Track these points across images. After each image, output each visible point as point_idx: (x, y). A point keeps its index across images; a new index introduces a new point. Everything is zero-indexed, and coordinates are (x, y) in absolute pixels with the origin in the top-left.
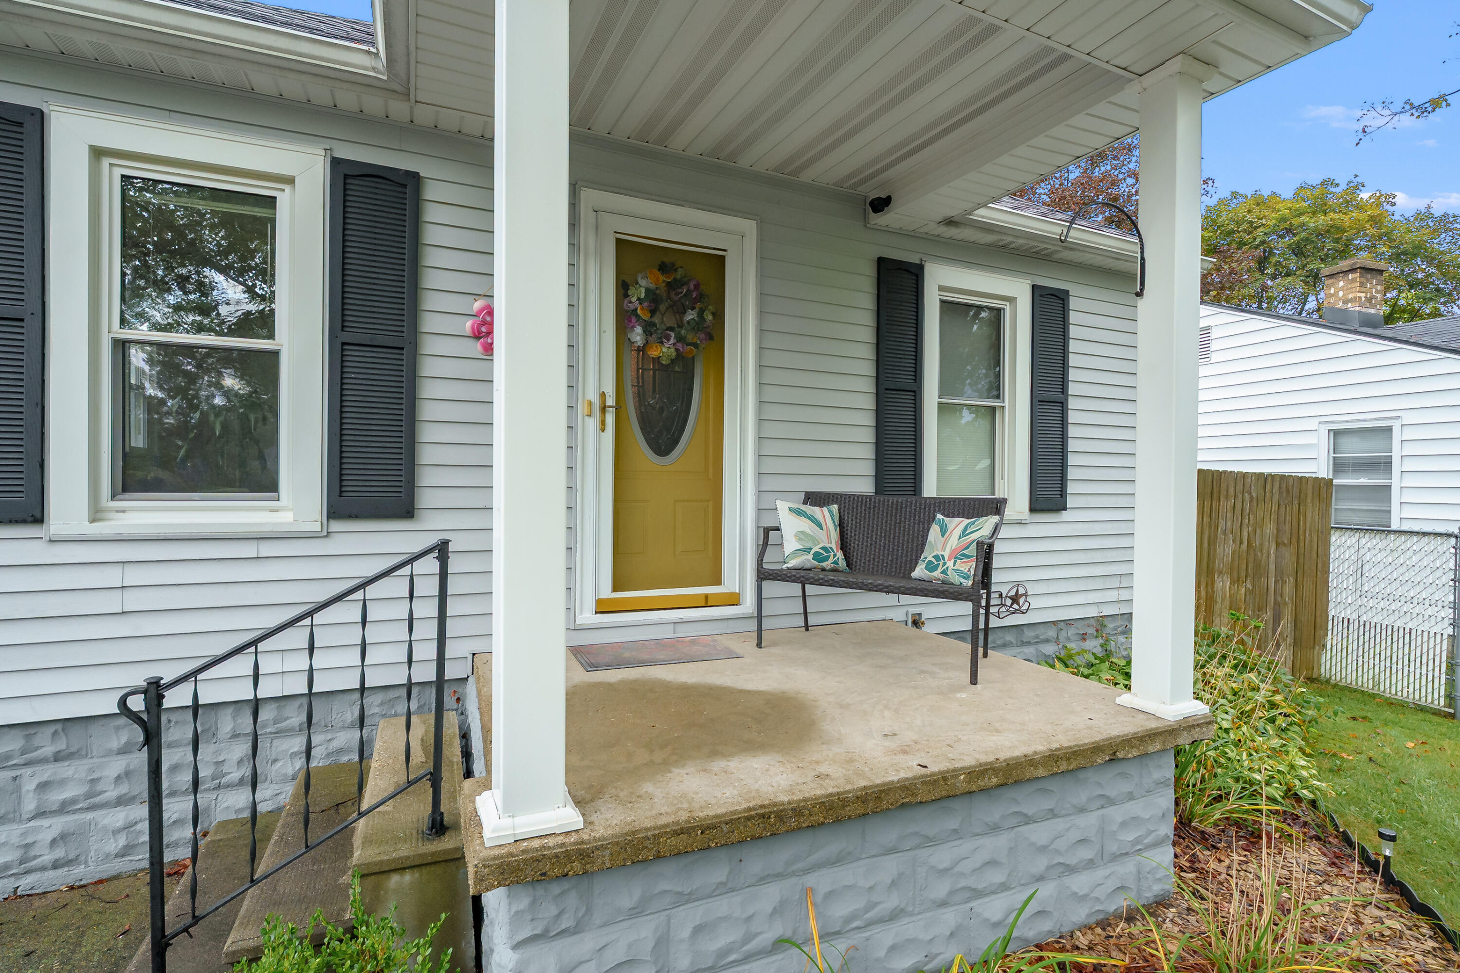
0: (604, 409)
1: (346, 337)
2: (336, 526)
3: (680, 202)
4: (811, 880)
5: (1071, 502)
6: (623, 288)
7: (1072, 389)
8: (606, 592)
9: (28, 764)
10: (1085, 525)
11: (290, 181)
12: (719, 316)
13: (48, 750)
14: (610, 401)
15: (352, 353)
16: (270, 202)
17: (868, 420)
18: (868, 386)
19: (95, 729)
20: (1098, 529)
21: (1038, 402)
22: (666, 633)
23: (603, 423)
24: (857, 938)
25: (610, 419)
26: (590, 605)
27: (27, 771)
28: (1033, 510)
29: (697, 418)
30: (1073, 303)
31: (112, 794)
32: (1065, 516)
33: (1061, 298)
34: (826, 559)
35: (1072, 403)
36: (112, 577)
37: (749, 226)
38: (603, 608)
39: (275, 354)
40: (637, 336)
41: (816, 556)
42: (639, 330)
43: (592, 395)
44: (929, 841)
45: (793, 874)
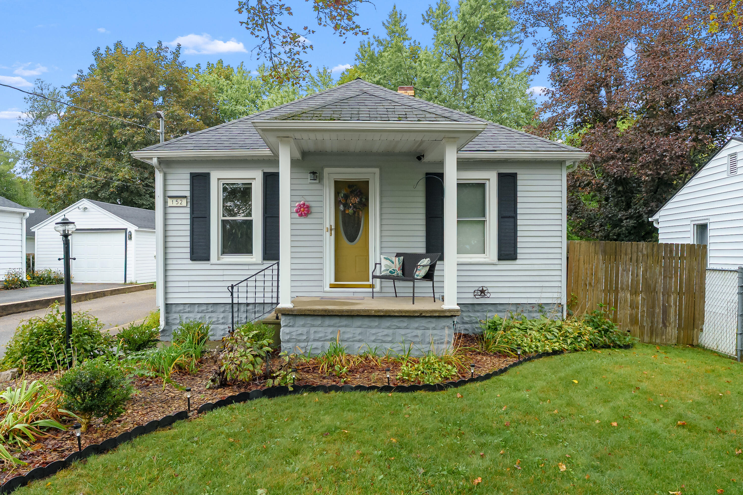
0: (331, 230)
1: (267, 215)
2: (265, 262)
3: (354, 167)
4: (340, 329)
5: (519, 256)
6: (337, 193)
7: (519, 211)
8: (333, 282)
9: (207, 312)
10: (530, 266)
11: (255, 179)
12: (367, 199)
13: (210, 310)
14: (333, 227)
15: (268, 219)
16: (251, 184)
17: (424, 228)
18: (423, 217)
19: (219, 306)
20: (536, 267)
21: (501, 217)
22: (351, 295)
23: (331, 233)
24: (351, 343)
25: (333, 232)
26: (328, 286)
27: (207, 314)
28: (499, 259)
29: (363, 230)
30: (519, 177)
31: (221, 321)
32: (518, 262)
33: (514, 176)
34: (394, 273)
35: (519, 217)
36: (221, 273)
37: (377, 170)
38: (332, 286)
39: (252, 221)
40: (342, 207)
41: (390, 272)
42: (342, 206)
43: (328, 226)
44: (370, 327)
45: (336, 327)
